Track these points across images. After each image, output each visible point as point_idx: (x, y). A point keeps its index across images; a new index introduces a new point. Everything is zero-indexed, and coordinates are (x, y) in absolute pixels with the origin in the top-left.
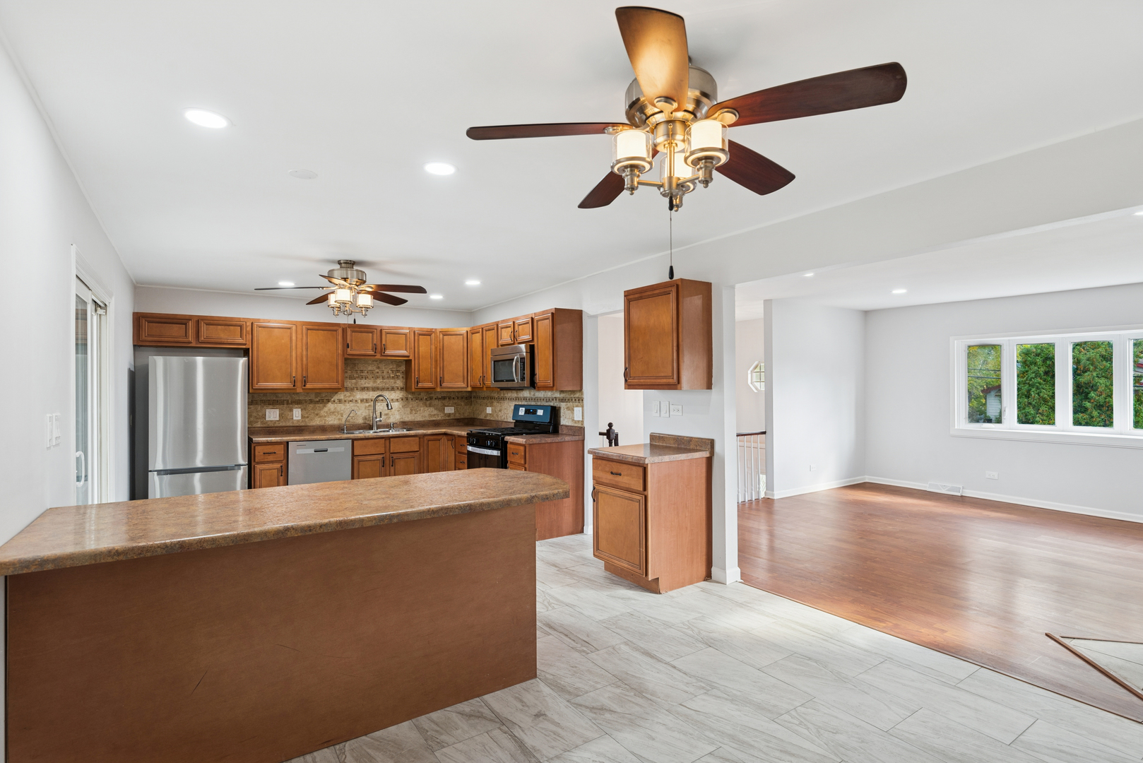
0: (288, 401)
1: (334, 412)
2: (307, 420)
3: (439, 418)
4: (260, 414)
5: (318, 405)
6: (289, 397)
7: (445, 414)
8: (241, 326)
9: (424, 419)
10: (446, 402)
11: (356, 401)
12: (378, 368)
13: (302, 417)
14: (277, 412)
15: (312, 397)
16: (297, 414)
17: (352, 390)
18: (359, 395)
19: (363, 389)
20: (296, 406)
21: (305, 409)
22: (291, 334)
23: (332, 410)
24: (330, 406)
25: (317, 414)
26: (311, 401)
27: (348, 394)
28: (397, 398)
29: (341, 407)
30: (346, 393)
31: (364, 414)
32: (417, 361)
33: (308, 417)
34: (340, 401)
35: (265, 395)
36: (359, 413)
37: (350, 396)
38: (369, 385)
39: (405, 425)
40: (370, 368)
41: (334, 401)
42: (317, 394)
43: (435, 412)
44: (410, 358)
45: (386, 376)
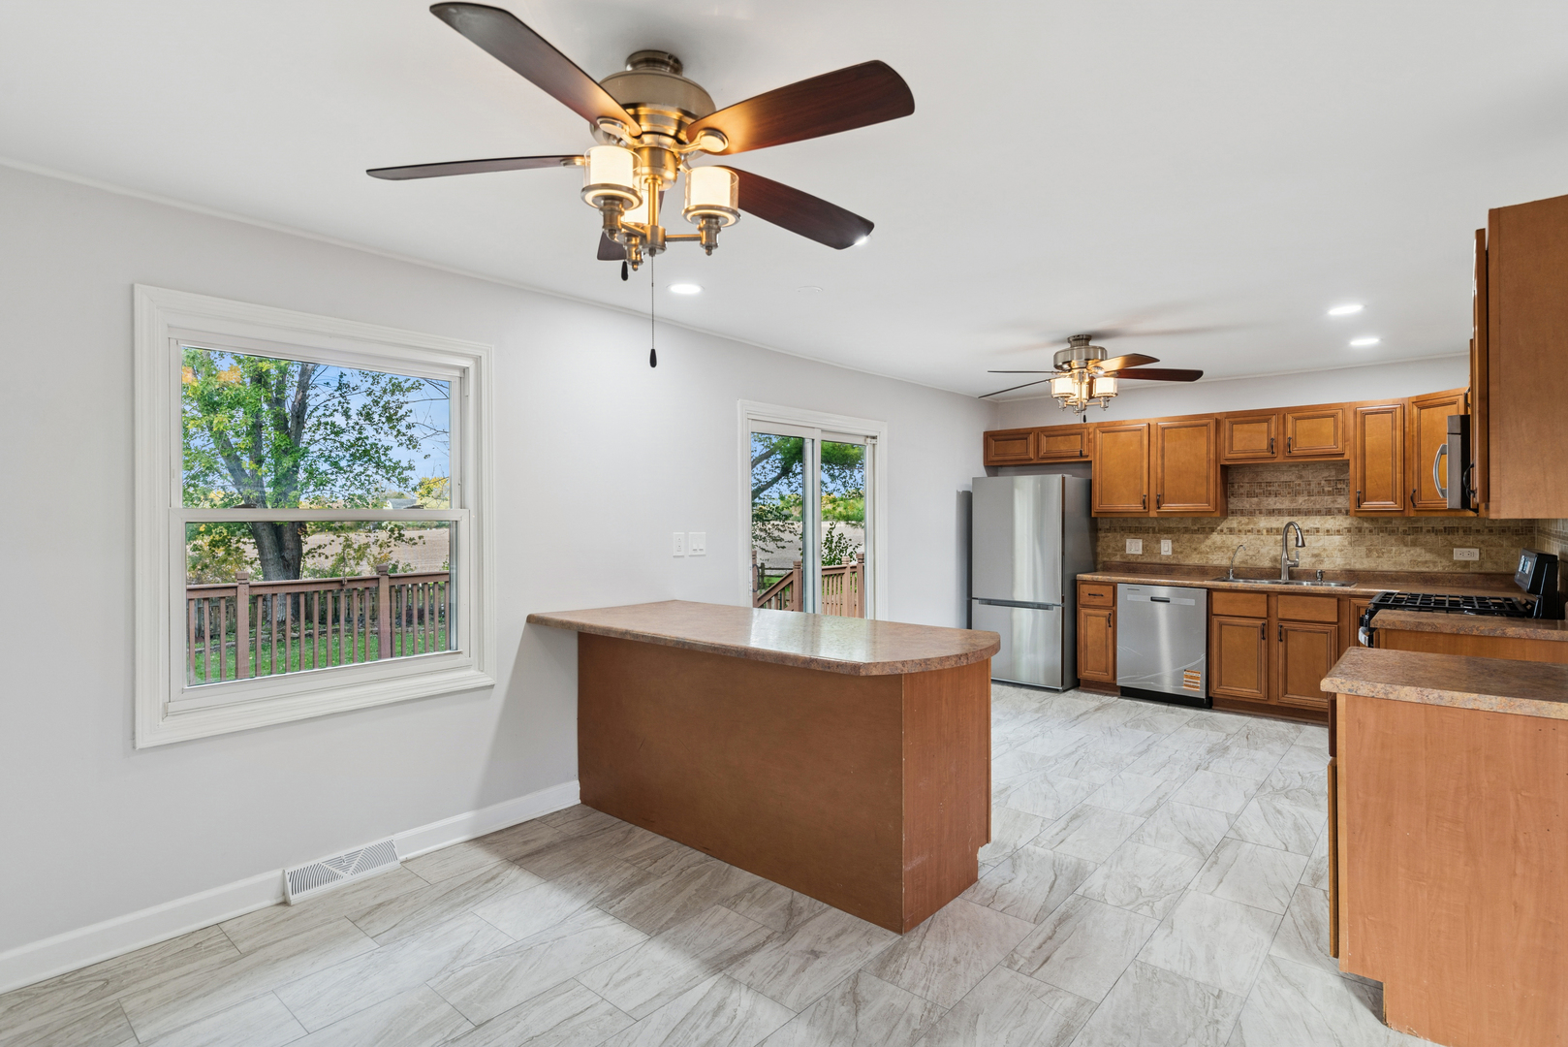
0: (1154, 529)
1: (1221, 548)
2: (1180, 556)
3: (1439, 568)
4: (1120, 545)
5: (1198, 536)
6: (1155, 523)
7: (1455, 563)
8: (1081, 434)
9: (1399, 568)
10: (1456, 538)
11: (1259, 531)
12: (1301, 477)
13: (1174, 551)
14: (1140, 543)
15: (1189, 523)
16: (1166, 547)
17: (1252, 513)
18: (1264, 523)
19: (1271, 512)
20: (1165, 536)
21: (1177, 541)
22: (1141, 437)
23: (1219, 543)
24: (1216, 537)
25: (1195, 549)
26: (1187, 530)
27: (1245, 520)
28: (1337, 528)
29: (1233, 540)
30: (1241, 518)
31: (1273, 553)
32: (1358, 461)
33: (1181, 552)
34: (1231, 531)
35: (1125, 520)
36: (1263, 551)
37: (1247, 524)
38: (1283, 507)
39: (1352, 576)
40: (1285, 478)
41: (1222, 531)
42: (1195, 520)
43: (1428, 557)
44: (1346, 457)
45: (1316, 491)
